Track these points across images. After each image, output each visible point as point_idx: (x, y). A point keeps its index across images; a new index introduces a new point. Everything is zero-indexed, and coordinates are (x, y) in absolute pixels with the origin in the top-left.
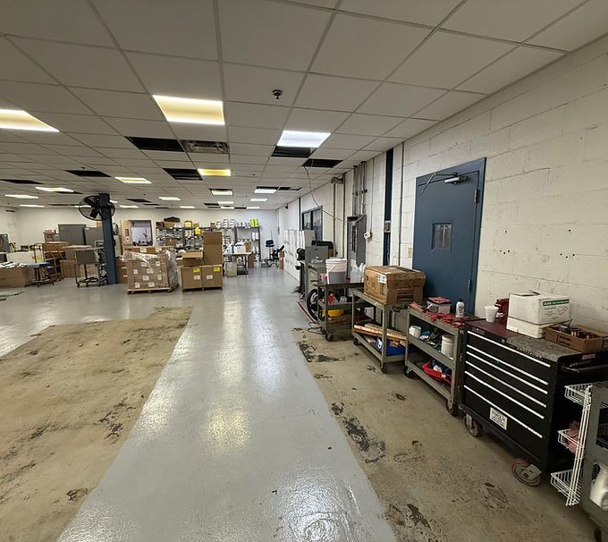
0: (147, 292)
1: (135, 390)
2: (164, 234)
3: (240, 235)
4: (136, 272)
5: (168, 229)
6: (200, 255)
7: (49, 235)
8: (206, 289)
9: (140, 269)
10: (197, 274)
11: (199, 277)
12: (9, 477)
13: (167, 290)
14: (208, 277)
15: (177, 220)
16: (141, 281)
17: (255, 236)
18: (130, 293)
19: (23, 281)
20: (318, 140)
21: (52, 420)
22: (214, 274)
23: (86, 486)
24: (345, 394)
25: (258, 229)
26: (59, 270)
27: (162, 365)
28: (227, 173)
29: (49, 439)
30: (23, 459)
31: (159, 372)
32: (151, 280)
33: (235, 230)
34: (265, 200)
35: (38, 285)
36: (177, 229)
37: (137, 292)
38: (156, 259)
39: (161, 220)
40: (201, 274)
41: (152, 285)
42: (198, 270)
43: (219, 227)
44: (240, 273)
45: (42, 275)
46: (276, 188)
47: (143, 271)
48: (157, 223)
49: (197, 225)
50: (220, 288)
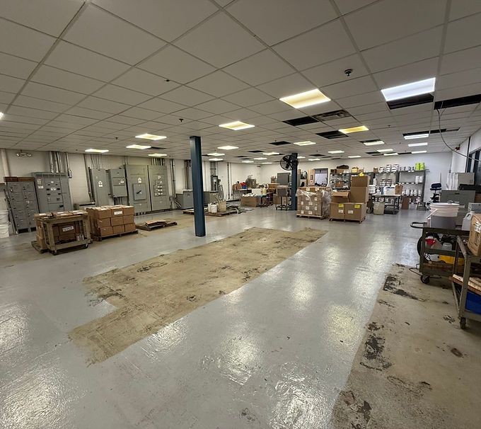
0: (307, 217)
1: (265, 265)
2: (335, 178)
3: (402, 179)
4: (302, 203)
5: (339, 175)
6: (346, 194)
7: (273, 180)
8: (347, 221)
9: (305, 201)
10: (341, 208)
11: (342, 211)
12: (210, 278)
13: (319, 218)
14: (349, 212)
15: (347, 167)
16: (304, 209)
17: (419, 179)
18: (298, 216)
19: (256, 204)
20: (429, 86)
21: (231, 265)
22: (355, 210)
23: (226, 292)
24: (393, 322)
25: (424, 172)
26: (272, 199)
27: (285, 258)
28: (364, 128)
29: (227, 271)
30: (216, 274)
31: (281, 261)
32: (310, 210)
33: (398, 174)
34: (426, 144)
35: (261, 206)
36: (345, 174)
37: (302, 217)
38: (315, 196)
39: (334, 168)
40: (345, 209)
41: (311, 213)
42: (342, 206)
43: (381, 171)
44: (386, 212)
45: (263, 202)
46: (427, 132)
47: (306, 203)
48: (332, 171)
49: (362, 171)
50: (358, 222)
